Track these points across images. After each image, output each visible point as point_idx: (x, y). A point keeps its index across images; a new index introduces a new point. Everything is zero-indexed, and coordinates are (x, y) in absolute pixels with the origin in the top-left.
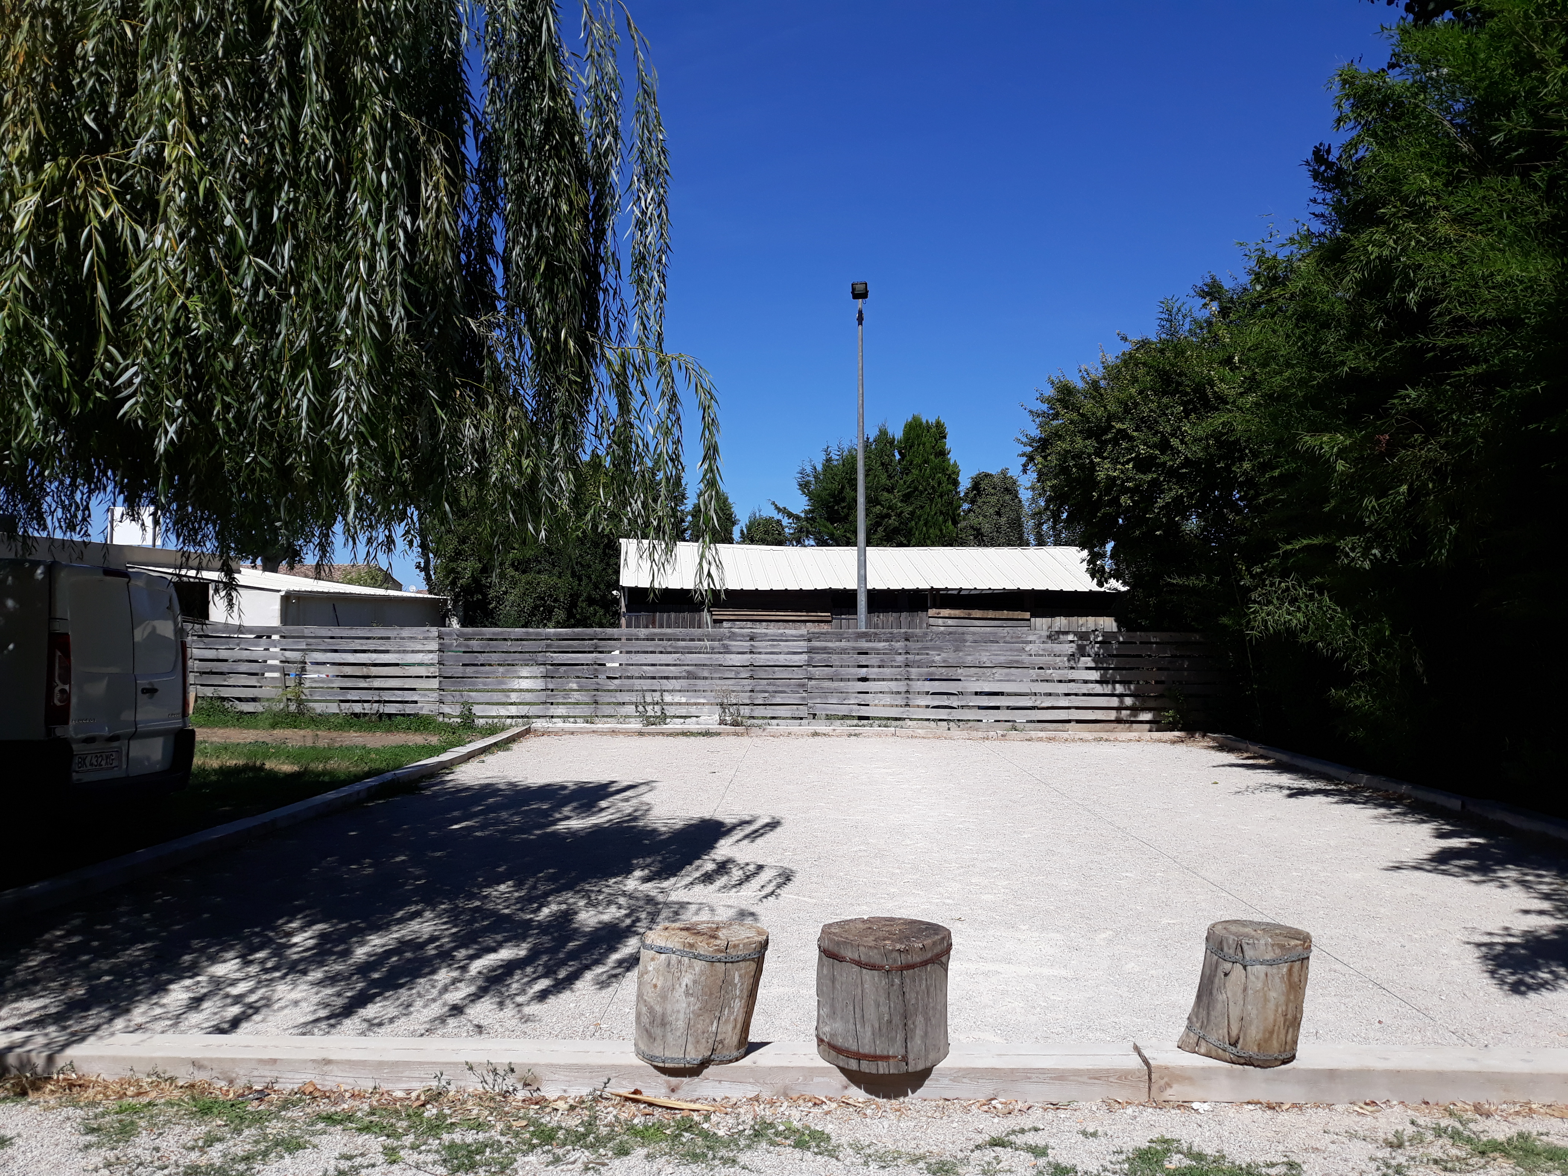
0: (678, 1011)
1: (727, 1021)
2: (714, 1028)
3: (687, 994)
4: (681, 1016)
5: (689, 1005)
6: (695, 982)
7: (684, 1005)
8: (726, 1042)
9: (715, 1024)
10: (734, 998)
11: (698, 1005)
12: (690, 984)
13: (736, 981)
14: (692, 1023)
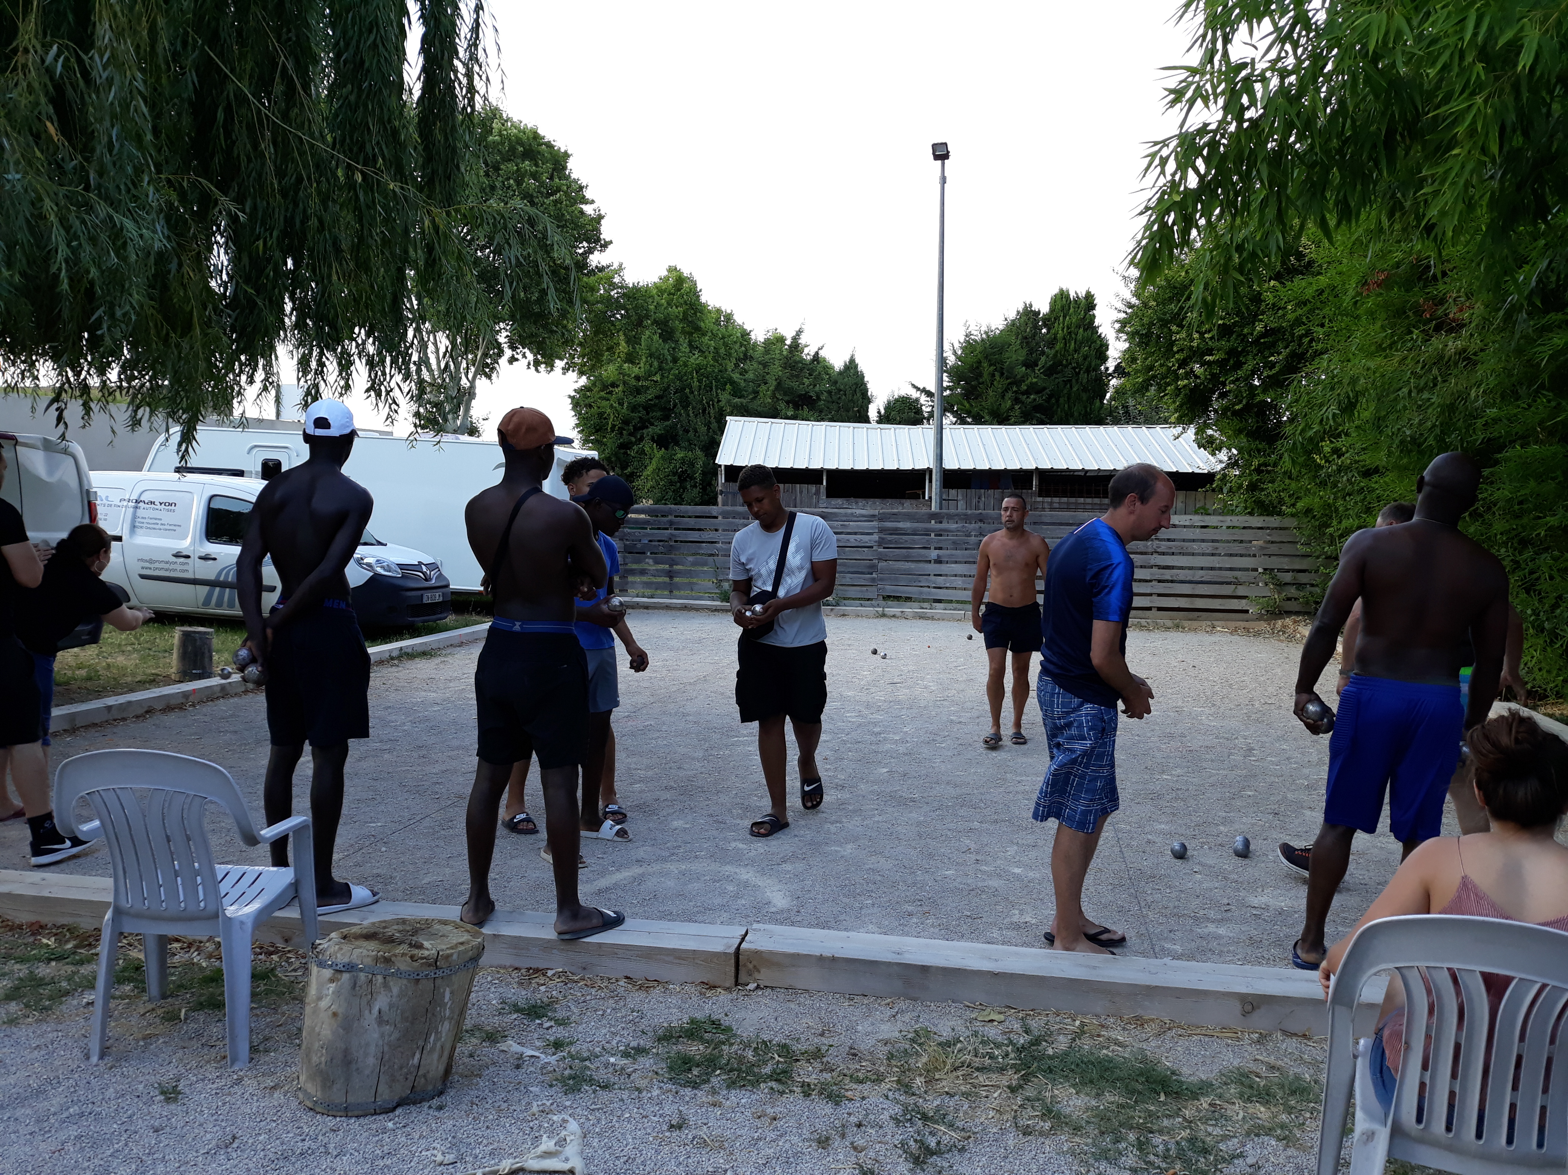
0: (367, 1045)
1: (433, 1050)
2: (416, 1061)
3: (381, 1020)
4: (372, 1049)
5: (382, 1036)
6: (391, 1006)
7: (376, 1035)
8: (430, 1075)
9: (417, 1056)
10: (442, 1020)
11: (396, 1035)
12: (385, 1008)
13: (446, 1000)
14: (386, 1057)
